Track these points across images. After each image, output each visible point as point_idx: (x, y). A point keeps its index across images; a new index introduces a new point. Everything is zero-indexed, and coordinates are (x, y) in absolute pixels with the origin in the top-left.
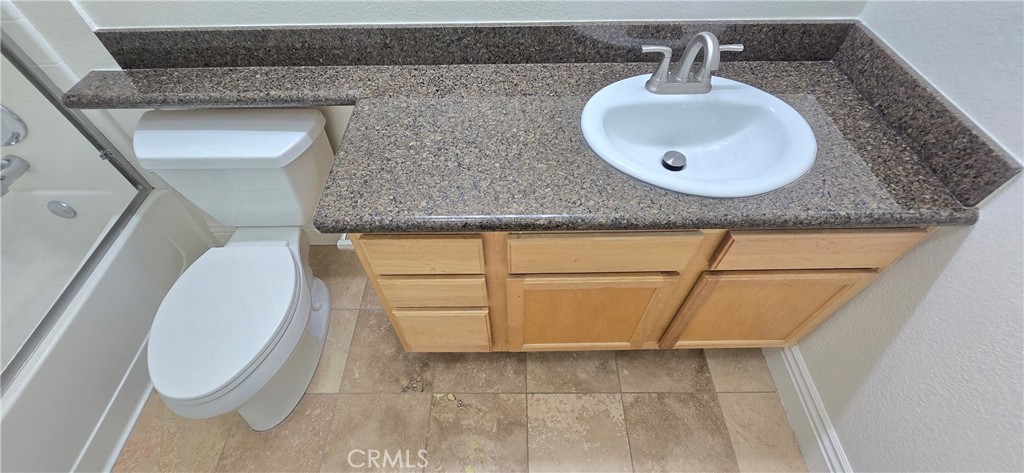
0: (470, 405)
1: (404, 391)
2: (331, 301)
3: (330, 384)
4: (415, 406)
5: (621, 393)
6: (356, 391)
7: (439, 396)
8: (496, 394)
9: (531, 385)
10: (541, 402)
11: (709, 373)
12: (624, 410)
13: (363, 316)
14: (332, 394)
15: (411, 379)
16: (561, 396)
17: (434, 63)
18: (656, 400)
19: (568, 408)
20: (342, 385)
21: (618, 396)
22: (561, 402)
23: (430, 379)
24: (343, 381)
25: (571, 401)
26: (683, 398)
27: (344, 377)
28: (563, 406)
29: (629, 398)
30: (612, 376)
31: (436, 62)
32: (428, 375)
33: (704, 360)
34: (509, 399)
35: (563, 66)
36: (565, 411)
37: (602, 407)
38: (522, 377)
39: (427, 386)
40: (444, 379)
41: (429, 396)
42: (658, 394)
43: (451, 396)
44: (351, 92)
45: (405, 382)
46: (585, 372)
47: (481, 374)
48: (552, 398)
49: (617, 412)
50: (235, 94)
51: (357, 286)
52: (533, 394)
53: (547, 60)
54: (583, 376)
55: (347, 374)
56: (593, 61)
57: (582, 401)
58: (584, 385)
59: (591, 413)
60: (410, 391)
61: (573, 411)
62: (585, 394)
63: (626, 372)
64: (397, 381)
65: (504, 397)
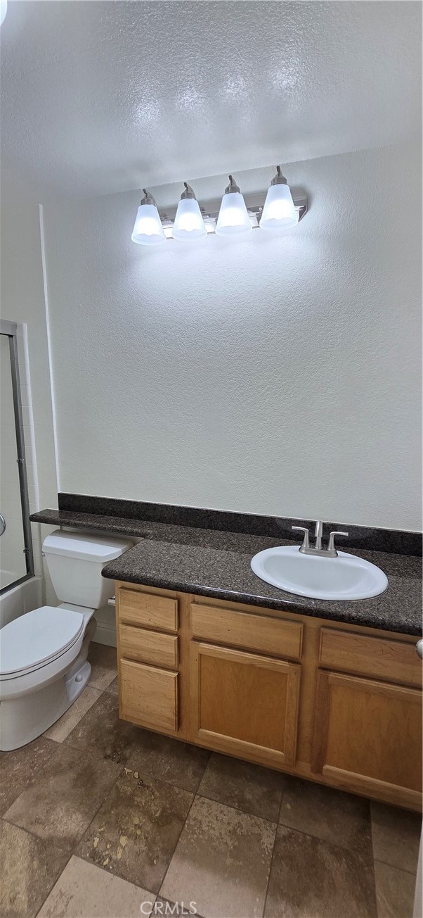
0: (148, 787)
1: (106, 757)
2: (90, 680)
3: (59, 736)
4: (108, 772)
5: (278, 823)
6: (74, 746)
7: (127, 771)
8: (171, 786)
9: (202, 788)
10: (205, 806)
11: (371, 836)
12: (275, 841)
13: (105, 696)
14: (57, 743)
15: (115, 751)
16: (224, 808)
17: (195, 526)
18: (309, 843)
19: (226, 819)
20: (67, 738)
21: (274, 825)
22: (222, 812)
23: (127, 755)
24: (69, 736)
25: (230, 815)
26: (337, 853)
27: (72, 733)
28: (222, 815)
29: (284, 832)
30: (275, 806)
31: (196, 526)
32: (127, 752)
33: (369, 822)
34: (179, 793)
35: (260, 537)
36: (222, 821)
37: (256, 831)
38: (198, 779)
39: (123, 760)
40: (137, 760)
41: (121, 768)
42: (313, 837)
43: (136, 775)
44: (149, 531)
45: (109, 752)
46: (252, 792)
47: (166, 764)
48: (215, 806)
49: (268, 841)
50: (98, 524)
51: (110, 676)
52: (201, 796)
53: (253, 533)
54: (248, 796)
55: (73, 733)
56: (278, 537)
57: (240, 818)
58: (247, 805)
59: (244, 831)
60: (110, 760)
61: (229, 824)
62: (245, 812)
63: (289, 806)
64: (105, 749)
65: (177, 790)
